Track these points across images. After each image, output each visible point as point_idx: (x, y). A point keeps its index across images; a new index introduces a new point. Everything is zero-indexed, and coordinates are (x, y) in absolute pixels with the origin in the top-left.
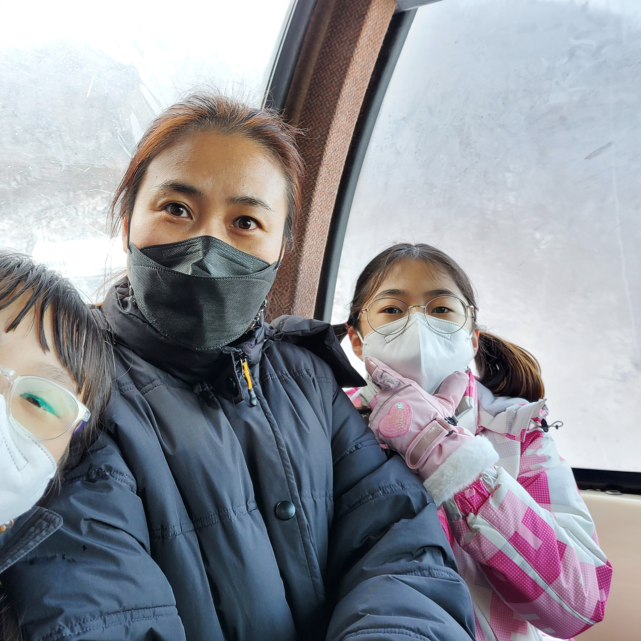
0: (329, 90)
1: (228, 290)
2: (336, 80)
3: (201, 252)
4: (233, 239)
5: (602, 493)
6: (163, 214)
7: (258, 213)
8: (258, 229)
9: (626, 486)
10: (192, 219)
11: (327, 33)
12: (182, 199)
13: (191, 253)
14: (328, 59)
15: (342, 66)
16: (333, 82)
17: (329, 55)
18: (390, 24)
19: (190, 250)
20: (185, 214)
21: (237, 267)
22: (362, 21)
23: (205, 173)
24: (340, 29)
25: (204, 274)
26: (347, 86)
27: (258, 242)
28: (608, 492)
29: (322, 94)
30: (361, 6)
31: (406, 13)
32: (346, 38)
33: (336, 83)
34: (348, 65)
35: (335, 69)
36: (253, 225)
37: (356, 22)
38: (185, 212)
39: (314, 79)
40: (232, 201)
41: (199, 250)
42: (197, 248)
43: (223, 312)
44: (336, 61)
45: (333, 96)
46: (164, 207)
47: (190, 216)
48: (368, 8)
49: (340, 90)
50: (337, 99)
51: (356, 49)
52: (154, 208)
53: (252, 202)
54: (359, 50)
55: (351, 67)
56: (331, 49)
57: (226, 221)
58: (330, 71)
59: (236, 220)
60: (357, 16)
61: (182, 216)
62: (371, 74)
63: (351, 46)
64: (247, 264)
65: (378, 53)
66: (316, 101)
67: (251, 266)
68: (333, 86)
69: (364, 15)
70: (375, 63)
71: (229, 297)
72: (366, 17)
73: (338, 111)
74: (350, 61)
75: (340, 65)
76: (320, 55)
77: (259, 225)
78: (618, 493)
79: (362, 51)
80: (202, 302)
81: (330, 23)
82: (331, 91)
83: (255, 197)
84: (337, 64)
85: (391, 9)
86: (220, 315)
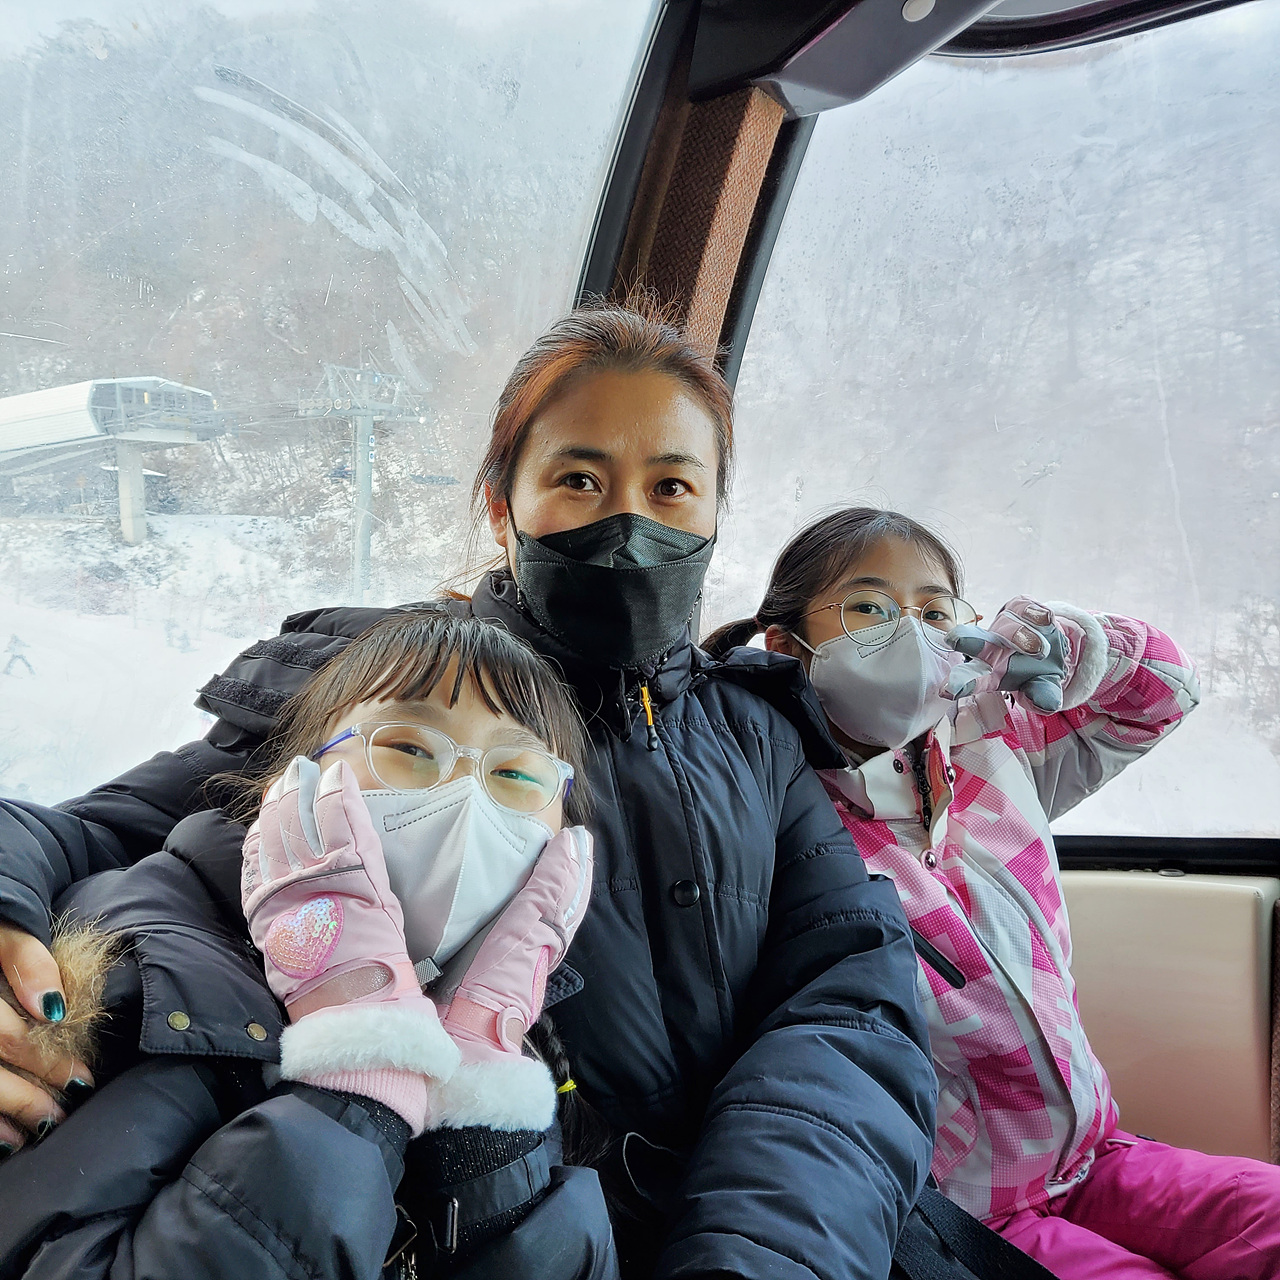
0: (683, 256)
1: (661, 582)
2: (694, 240)
3: (620, 536)
4: (657, 512)
5: (1155, 874)
6: (562, 489)
7: (687, 473)
8: (688, 493)
9: (1193, 861)
10: (600, 491)
11: (676, 167)
12: (585, 467)
13: (608, 538)
14: (679, 207)
15: (702, 219)
16: (690, 244)
17: (681, 199)
18: (775, 143)
19: (605, 535)
20: (589, 485)
21: (668, 549)
22: (731, 147)
23: (613, 430)
24: (697, 159)
25: (629, 566)
26: (711, 249)
27: (690, 513)
28: (1163, 873)
29: (674, 262)
30: (728, 124)
31: (802, 122)
32: (706, 173)
33: (694, 244)
34: (711, 216)
35: (692, 223)
36: (680, 489)
37: (721, 149)
38: (588, 481)
39: (660, 238)
40: (653, 461)
41: (618, 534)
42: (615, 531)
43: (656, 612)
44: (692, 209)
45: (691, 265)
46: (561, 481)
47: (597, 488)
48: (740, 127)
49: (701, 257)
50: (697, 271)
51: (723, 192)
52: (548, 482)
53: (677, 459)
54: (729, 191)
55: (717, 219)
56: (684, 191)
57: (646, 489)
58: (684, 226)
59: (659, 484)
60: (723, 139)
61: (585, 488)
62: (749, 222)
63: (715, 187)
64: (680, 543)
65: (758, 190)
66: (664, 274)
67: (685, 546)
68: (689, 250)
69: (733, 138)
70: (754, 206)
71: (663, 590)
72: (737, 140)
73: (699, 289)
74: (715, 211)
75: (699, 216)
76: (666, 200)
77: (689, 488)
78: (1180, 873)
79: (734, 192)
80: (629, 602)
81: (681, 150)
82: (686, 257)
83: (681, 453)
84: (695, 214)
85: (776, 121)
86: (653, 616)
